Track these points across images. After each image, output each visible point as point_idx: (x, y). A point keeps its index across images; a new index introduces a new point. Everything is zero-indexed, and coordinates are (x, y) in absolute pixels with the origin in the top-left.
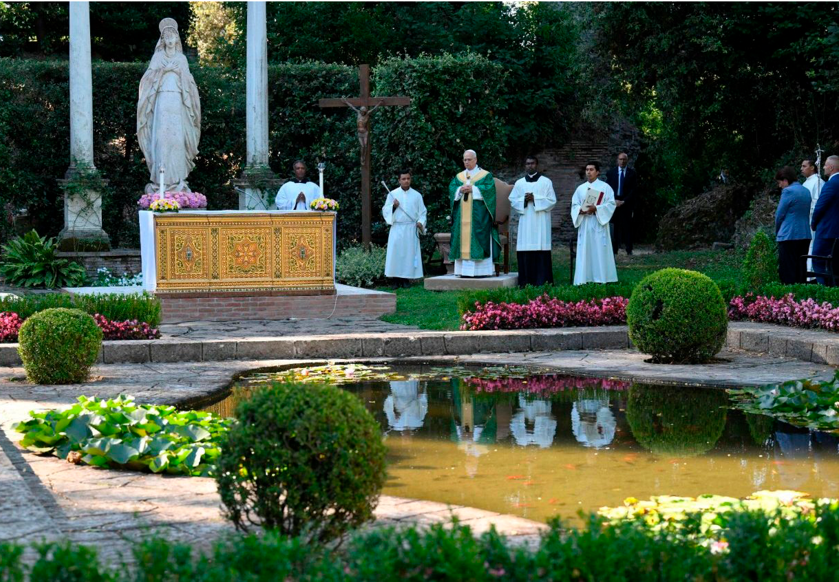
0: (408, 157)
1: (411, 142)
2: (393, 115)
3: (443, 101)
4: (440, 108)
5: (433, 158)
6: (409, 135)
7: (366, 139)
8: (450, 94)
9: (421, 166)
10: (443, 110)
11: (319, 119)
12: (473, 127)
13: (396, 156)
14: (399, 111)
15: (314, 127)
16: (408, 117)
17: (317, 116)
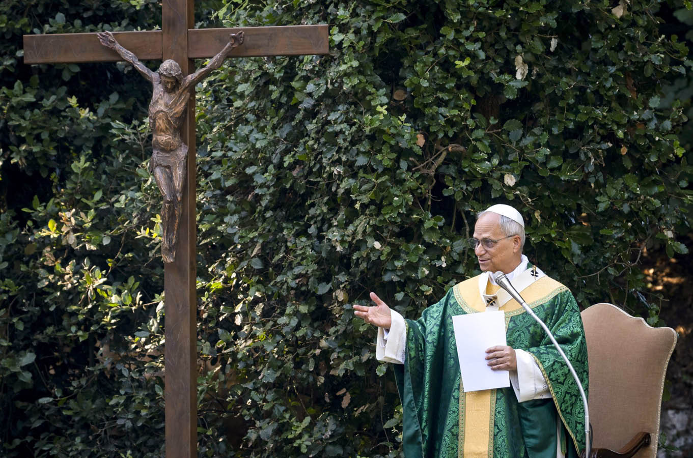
0: (334, 235)
1: (344, 185)
2: (289, 92)
3: (457, 43)
4: (446, 65)
5: (420, 239)
6: (338, 162)
7: (179, 173)
8: (480, 17)
9: (378, 267)
10: (456, 74)
11: (55, 112)
12: (567, 134)
13: (297, 235)
14: (307, 79)
15: (38, 139)
16: (332, 98)
17: (49, 102)
